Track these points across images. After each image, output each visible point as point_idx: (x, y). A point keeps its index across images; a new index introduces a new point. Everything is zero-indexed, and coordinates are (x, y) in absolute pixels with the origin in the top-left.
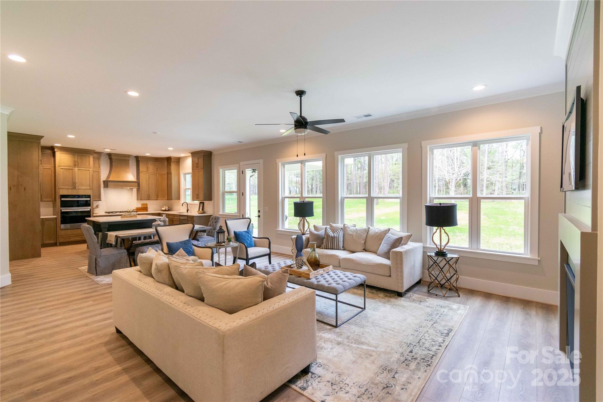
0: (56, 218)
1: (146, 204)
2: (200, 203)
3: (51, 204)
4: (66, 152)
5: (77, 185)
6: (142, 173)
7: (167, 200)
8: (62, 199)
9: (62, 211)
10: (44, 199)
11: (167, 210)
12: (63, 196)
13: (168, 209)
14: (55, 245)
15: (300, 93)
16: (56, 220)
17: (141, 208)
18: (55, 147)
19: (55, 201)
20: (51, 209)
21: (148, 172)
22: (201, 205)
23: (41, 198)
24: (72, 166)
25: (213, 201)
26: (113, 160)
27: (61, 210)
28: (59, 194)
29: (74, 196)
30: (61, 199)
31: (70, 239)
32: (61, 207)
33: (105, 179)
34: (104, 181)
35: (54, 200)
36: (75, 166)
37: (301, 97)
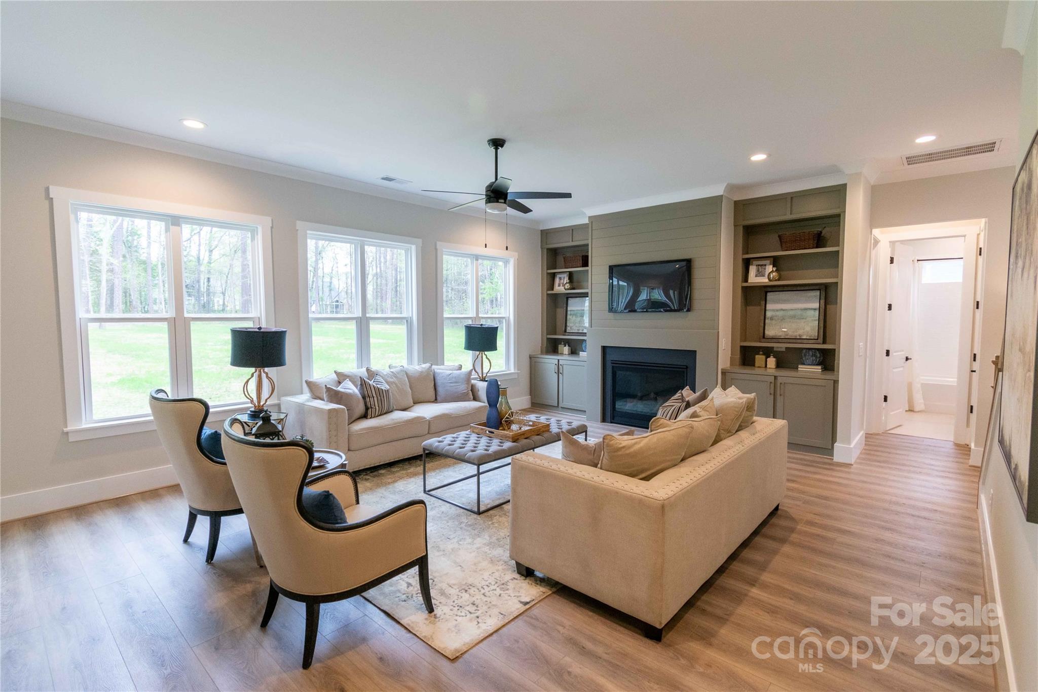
15: (497, 143)
37: (496, 149)
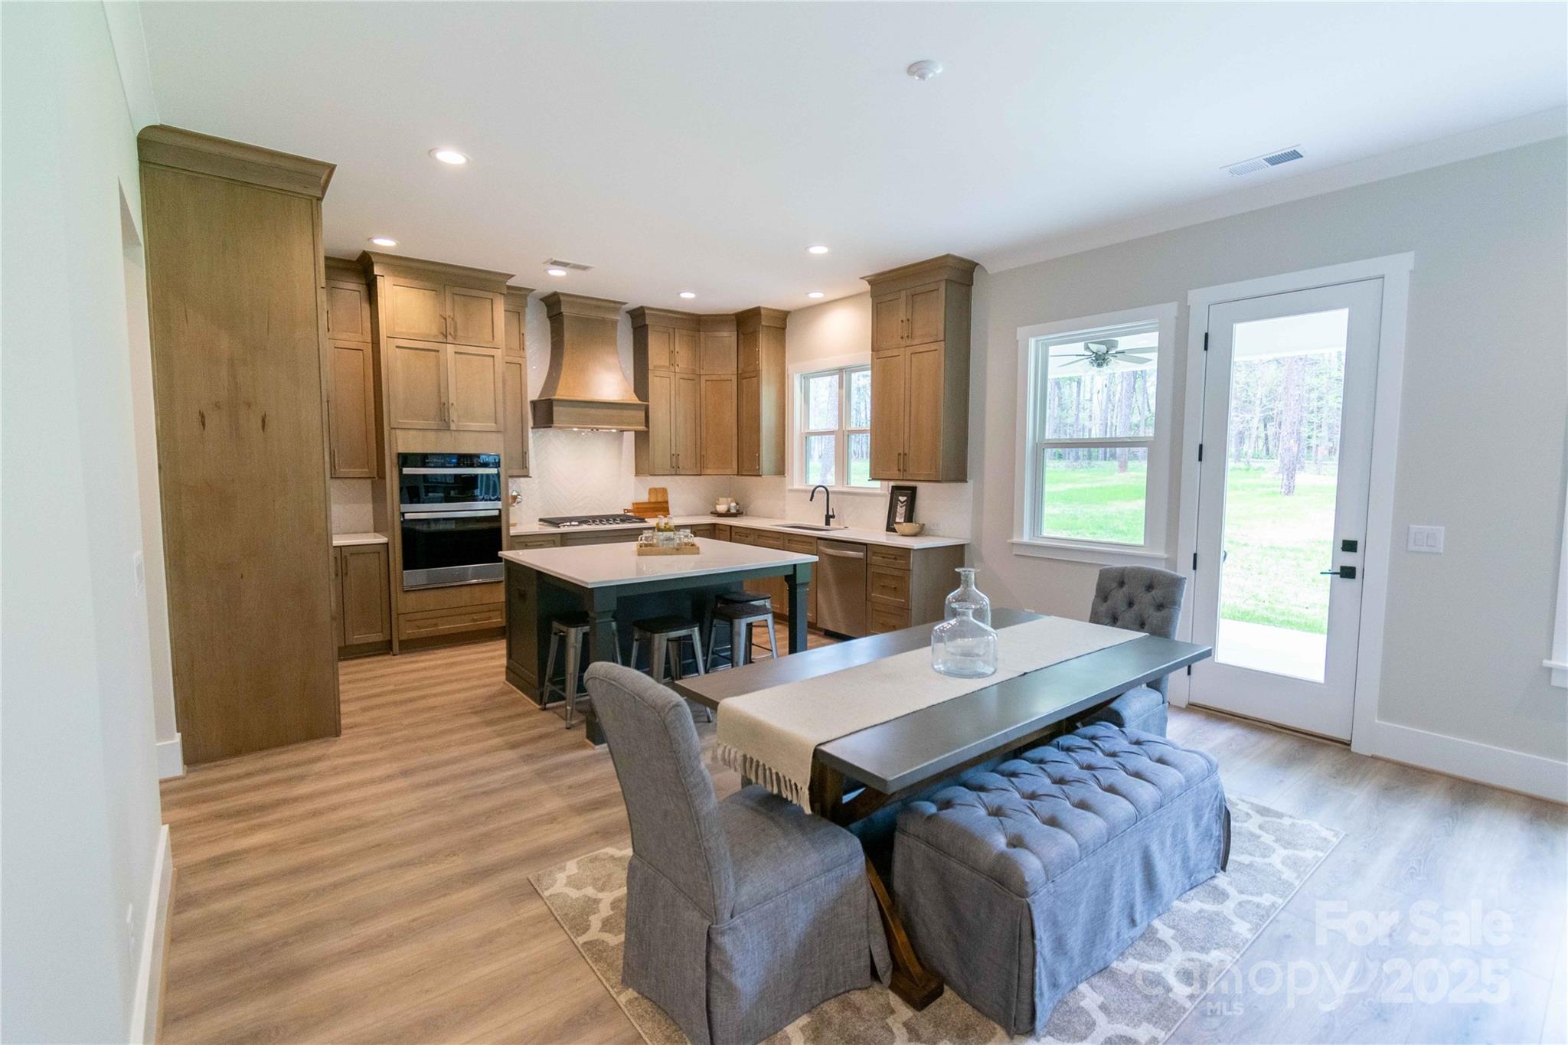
0: (387, 544)
1: (664, 491)
2: (896, 490)
3: (366, 487)
4: (417, 279)
5: (454, 415)
6: (658, 373)
7: (738, 475)
8: (406, 471)
9: (408, 516)
10: (342, 471)
11: (733, 511)
12: (405, 459)
13: (735, 507)
14: (385, 648)
16: (386, 555)
17: (649, 503)
18: (374, 259)
19: (382, 476)
20: (367, 509)
21: (672, 368)
22: (902, 499)
23: (333, 466)
24: (435, 336)
25: (971, 483)
26: (566, 322)
27: (403, 514)
28: (394, 452)
29: (444, 459)
30: (401, 471)
31: (436, 625)
32: (402, 501)
33: (538, 394)
34: (534, 403)
35: (376, 476)
36: (446, 337)
